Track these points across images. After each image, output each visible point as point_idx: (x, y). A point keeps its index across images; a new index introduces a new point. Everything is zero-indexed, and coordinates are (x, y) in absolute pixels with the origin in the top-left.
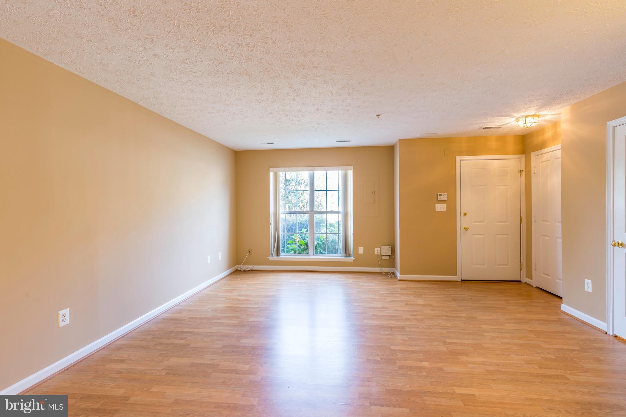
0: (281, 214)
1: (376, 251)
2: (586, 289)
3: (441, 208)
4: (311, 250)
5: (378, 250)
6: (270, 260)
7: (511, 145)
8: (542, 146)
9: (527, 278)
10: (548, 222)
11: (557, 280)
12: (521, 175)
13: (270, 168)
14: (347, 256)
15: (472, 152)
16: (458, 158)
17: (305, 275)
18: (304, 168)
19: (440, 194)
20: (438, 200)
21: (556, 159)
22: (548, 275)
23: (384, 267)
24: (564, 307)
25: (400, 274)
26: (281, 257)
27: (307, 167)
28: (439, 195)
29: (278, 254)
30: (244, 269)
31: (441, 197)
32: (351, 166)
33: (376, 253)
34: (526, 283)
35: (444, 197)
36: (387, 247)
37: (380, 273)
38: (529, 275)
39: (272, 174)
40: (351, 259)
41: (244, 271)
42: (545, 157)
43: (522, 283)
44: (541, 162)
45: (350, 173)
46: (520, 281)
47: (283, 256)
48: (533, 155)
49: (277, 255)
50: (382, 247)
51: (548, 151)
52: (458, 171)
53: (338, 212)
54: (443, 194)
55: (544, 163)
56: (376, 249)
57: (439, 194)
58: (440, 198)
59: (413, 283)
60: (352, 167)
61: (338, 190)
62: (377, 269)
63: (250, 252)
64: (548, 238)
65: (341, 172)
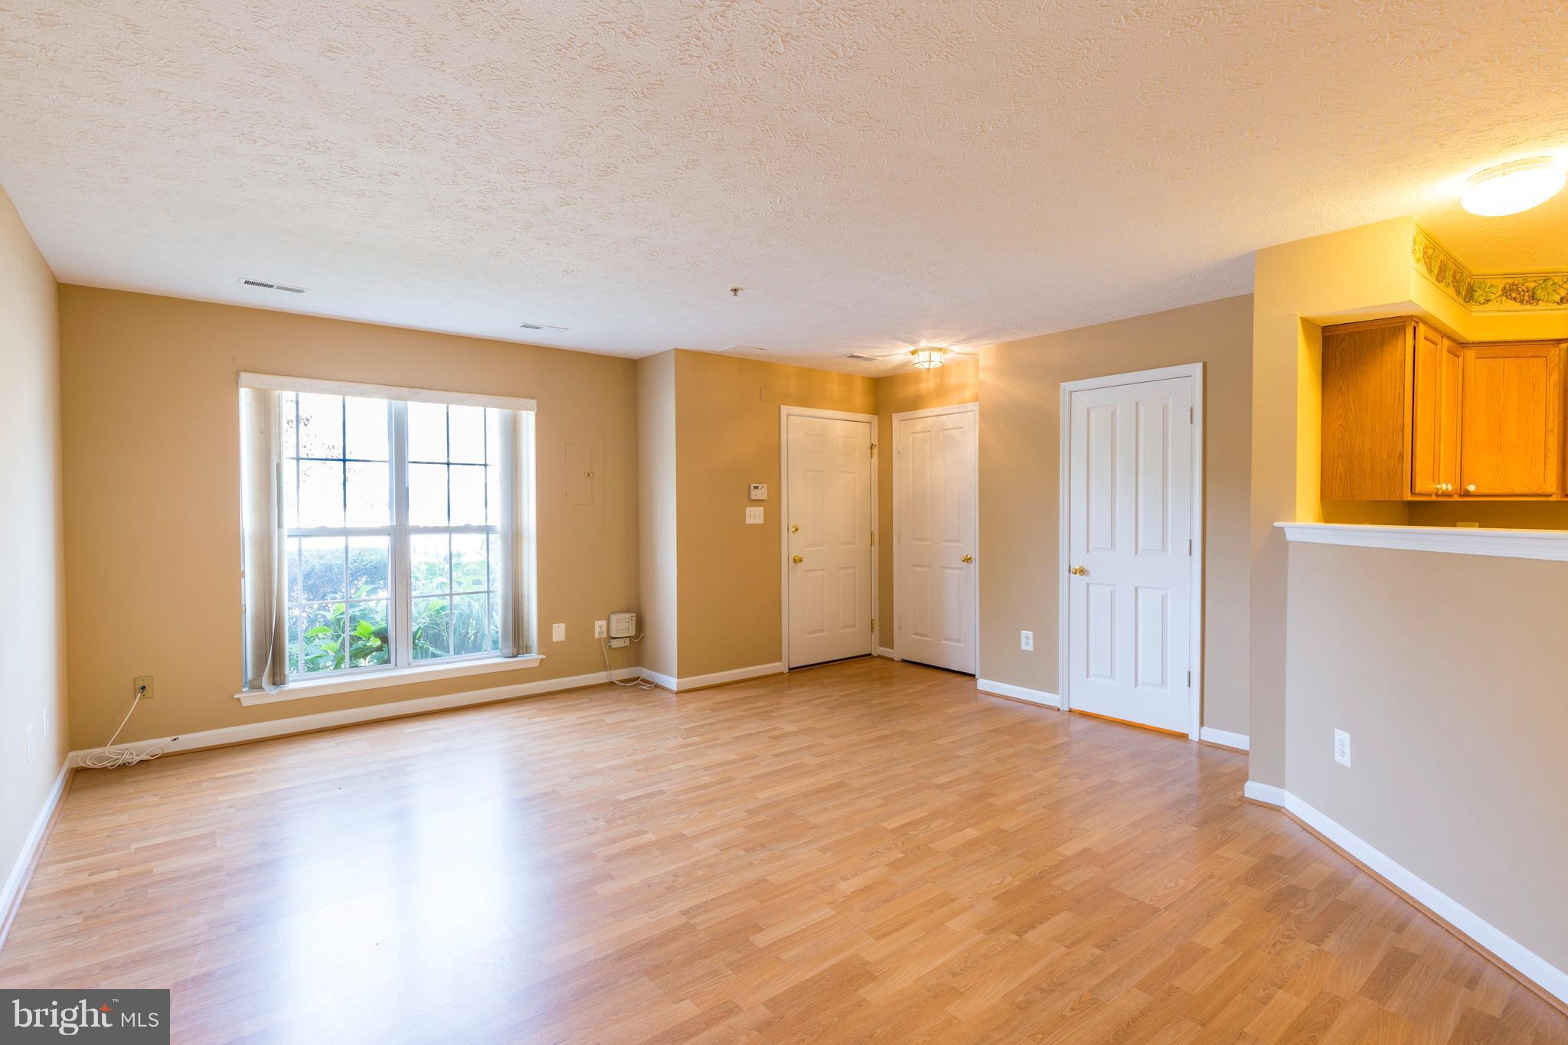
0: (289, 536)
1: (597, 630)
2: (1024, 647)
3: (755, 515)
4: (402, 650)
5: (601, 627)
6: (244, 704)
7: (860, 397)
8: (914, 404)
9: (880, 645)
10: (926, 540)
11: (944, 642)
12: (872, 454)
13: (243, 376)
14: (518, 654)
15: (806, 399)
16: (785, 410)
17: (407, 731)
18: (381, 387)
19: (755, 485)
20: (753, 498)
21: (943, 430)
22: (926, 635)
23: (617, 669)
24: (983, 684)
25: (679, 677)
26: (291, 686)
27: (392, 388)
28: (752, 488)
29: (277, 679)
30: (126, 758)
31: (757, 491)
32: (533, 398)
33: (597, 636)
34: (879, 657)
35: (761, 493)
36: (627, 615)
37: (611, 685)
38: (887, 640)
39: (245, 397)
40: (533, 658)
41: (124, 766)
42: (920, 425)
43: (874, 657)
44: (913, 433)
45: (528, 420)
46: (870, 655)
47: (298, 682)
48: (896, 418)
49: (274, 684)
50: (614, 618)
51: (922, 415)
52: (784, 437)
53: (487, 530)
54: (760, 486)
55: (920, 434)
56: (598, 623)
57: (753, 485)
58: (756, 495)
59: (712, 692)
60: (533, 403)
61: (485, 465)
62: (600, 677)
63: (143, 688)
64: (926, 569)
65: (495, 415)
